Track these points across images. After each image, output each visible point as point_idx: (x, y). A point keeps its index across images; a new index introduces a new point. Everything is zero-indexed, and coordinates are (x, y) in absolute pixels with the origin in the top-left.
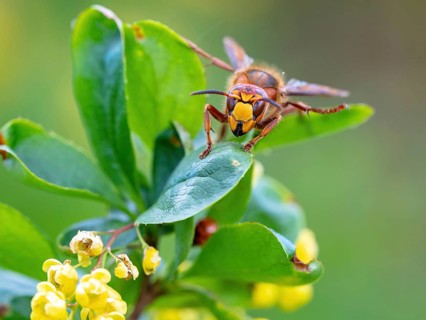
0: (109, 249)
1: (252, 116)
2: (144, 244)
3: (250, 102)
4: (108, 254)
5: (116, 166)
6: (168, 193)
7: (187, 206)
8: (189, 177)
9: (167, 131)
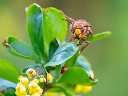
0: (37, 74)
1: (80, 32)
2: (47, 73)
3: (80, 29)
4: (37, 75)
5: (39, 50)
6: (54, 57)
7: (60, 61)
8: (60, 52)
9: (54, 40)
